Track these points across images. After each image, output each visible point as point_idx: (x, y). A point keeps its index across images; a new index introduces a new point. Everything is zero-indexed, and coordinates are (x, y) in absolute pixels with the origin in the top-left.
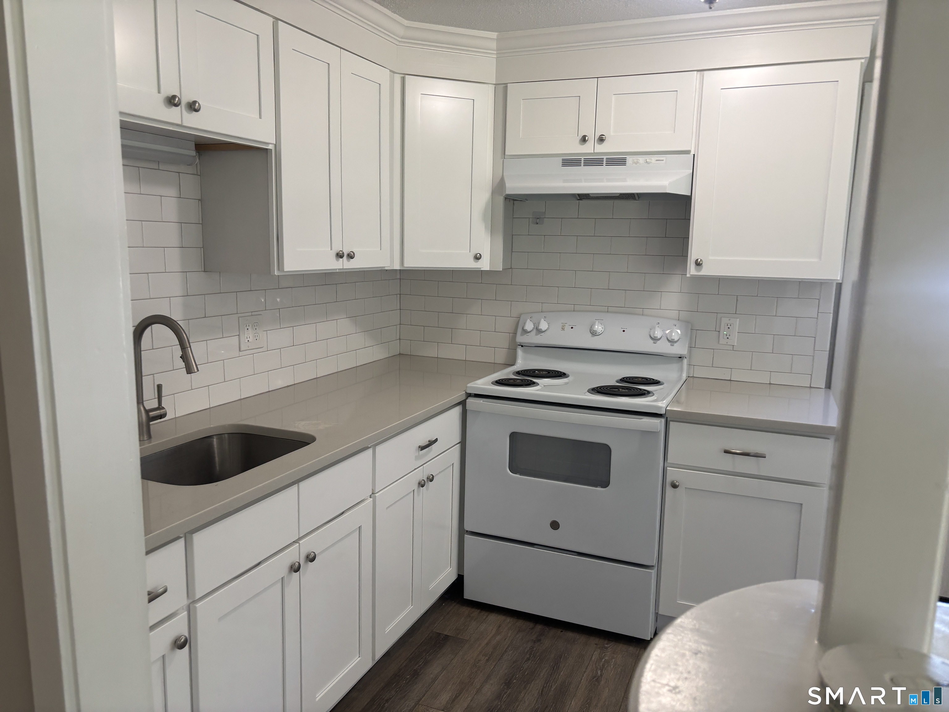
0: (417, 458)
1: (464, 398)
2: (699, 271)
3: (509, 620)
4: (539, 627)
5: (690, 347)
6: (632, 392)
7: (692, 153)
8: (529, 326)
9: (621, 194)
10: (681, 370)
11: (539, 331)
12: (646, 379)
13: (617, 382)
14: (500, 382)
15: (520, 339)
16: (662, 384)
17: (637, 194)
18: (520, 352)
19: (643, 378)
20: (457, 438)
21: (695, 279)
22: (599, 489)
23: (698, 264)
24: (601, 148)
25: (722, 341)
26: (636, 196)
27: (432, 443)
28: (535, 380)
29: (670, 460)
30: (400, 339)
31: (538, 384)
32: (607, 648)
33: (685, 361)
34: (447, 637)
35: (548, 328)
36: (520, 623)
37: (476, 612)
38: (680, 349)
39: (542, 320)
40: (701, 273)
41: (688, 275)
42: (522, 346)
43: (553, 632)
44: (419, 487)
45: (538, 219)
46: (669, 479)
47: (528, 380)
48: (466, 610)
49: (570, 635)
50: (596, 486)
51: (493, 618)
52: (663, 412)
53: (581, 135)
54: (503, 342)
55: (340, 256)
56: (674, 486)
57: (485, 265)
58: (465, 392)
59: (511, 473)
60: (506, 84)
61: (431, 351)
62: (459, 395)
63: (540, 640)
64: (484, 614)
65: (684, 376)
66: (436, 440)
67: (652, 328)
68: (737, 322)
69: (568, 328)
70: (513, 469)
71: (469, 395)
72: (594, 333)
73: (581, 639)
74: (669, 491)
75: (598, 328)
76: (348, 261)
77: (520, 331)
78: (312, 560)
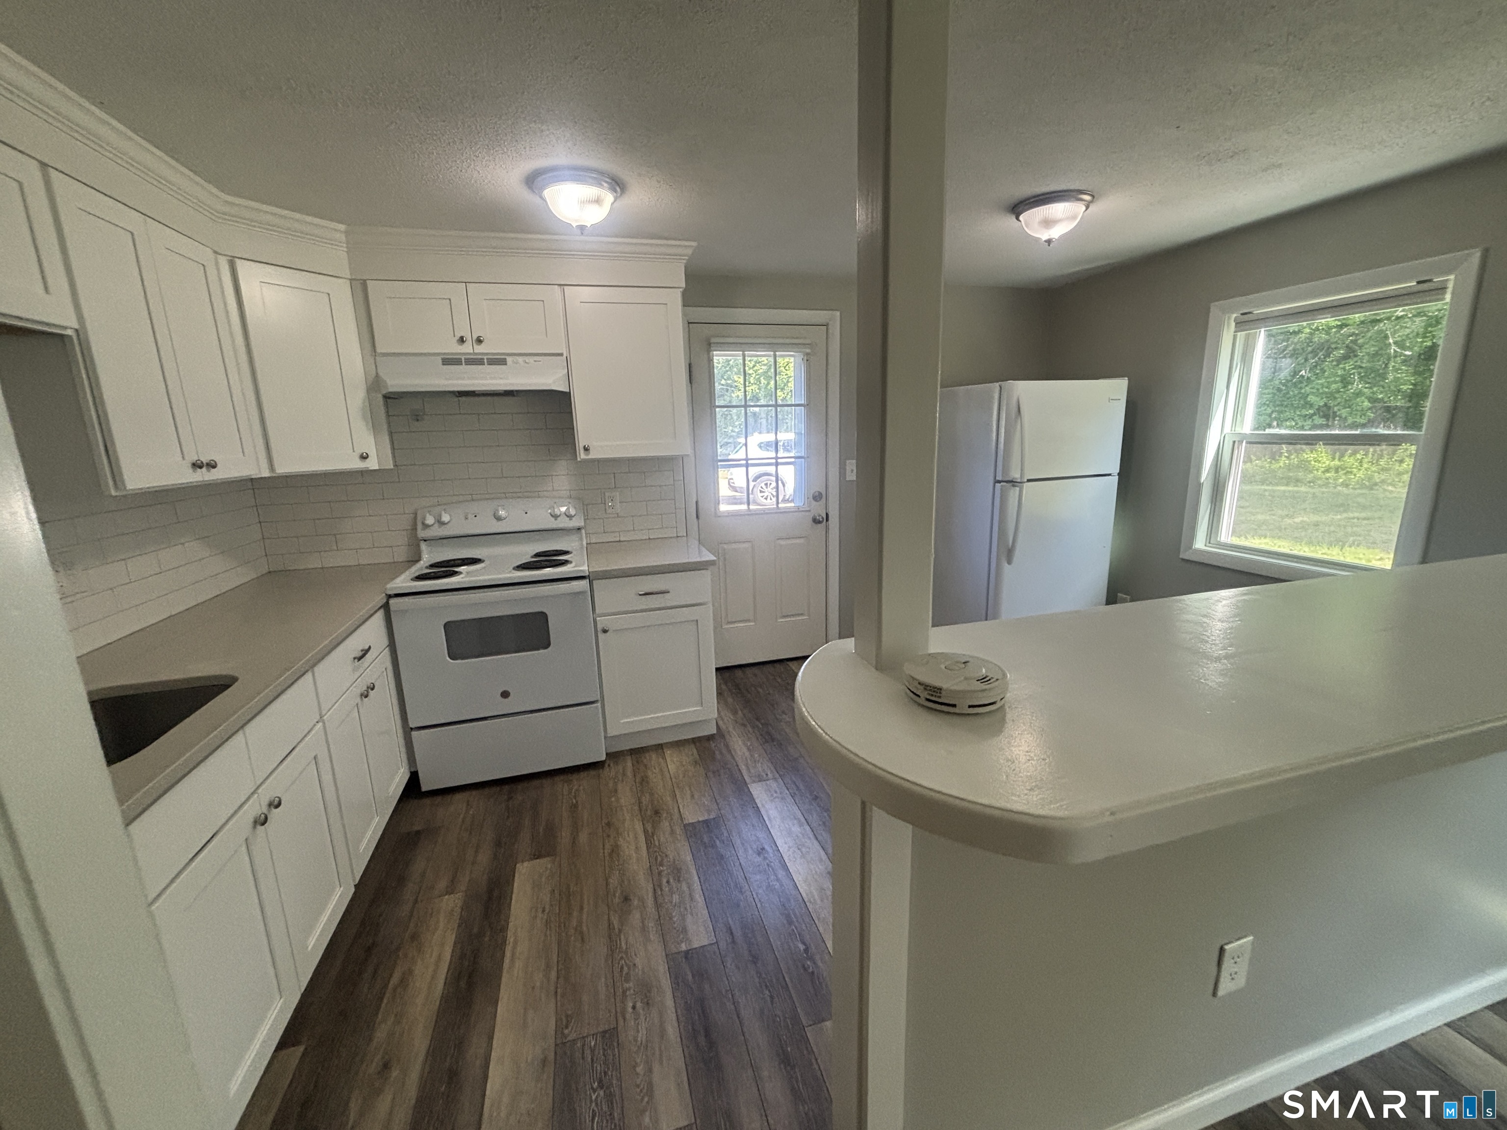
0: (355, 670)
1: (385, 601)
2: (587, 455)
3: (474, 793)
4: (506, 788)
5: (585, 520)
6: (554, 563)
7: (565, 355)
8: (430, 520)
9: (506, 391)
10: (581, 539)
11: (442, 524)
12: (557, 551)
13: (532, 557)
14: (420, 578)
15: (421, 534)
16: (571, 553)
17: (516, 391)
18: (423, 546)
19: (553, 551)
20: (385, 641)
21: (584, 461)
22: (541, 651)
23: (586, 449)
24: (479, 349)
25: (609, 511)
26: (515, 393)
27: (366, 652)
28: (456, 569)
29: (597, 611)
30: (266, 555)
31: (460, 573)
32: (572, 780)
33: (583, 531)
34: (418, 833)
35: (451, 520)
36: (487, 791)
37: (438, 799)
38: (578, 522)
39: (428, 515)
40: (590, 457)
41: (579, 459)
42: (425, 541)
43: (520, 786)
44: (362, 699)
45: (417, 417)
46: (599, 627)
47: (450, 571)
48: (427, 801)
49: (536, 783)
50: (538, 649)
51: (458, 796)
52: (587, 574)
53: (458, 335)
54: (401, 540)
55: (197, 466)
56: (605, 631)
57: (372, 464)
58: (384, 595)
59: (452, 661)
60: (365, 281)
61: (314, 563)
62: (380, 599)
63: (511, 798)
64: (448, 798)
65: (585, 543)
66: (370, 647)
67: (553, 508)
68: (617, 495)
69: (470, 516)
70: (453, 656)
71: (390, 597)
72: (499, 519)
73: (547, 782)
74: (601, 636)
75: (502, 513)
76: (209, 471)
77: (419, 526)
78: (278, 805)
